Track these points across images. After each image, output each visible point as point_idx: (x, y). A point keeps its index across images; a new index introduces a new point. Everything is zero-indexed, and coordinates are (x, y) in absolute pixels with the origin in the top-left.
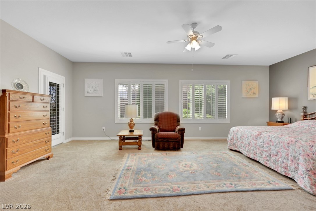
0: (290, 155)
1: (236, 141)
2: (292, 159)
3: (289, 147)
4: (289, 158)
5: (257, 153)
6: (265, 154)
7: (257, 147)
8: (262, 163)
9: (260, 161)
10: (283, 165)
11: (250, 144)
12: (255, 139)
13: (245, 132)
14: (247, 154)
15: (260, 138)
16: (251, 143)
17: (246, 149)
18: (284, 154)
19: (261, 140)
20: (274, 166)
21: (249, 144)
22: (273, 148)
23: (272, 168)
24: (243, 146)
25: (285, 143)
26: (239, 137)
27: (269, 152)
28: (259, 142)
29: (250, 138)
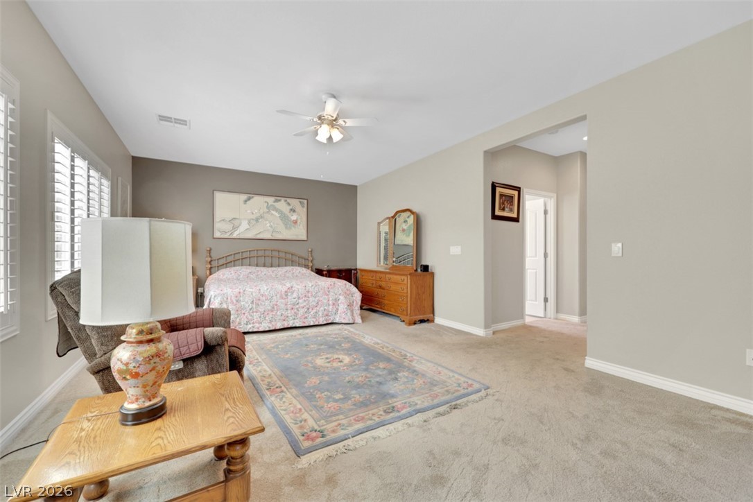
0: (331, 299)
1: (236, 316)
2: (334, 302)
3: (329, 292)
4: (331, 302)
5: (289, 315)
6: (301, 312)
7: (289, 307)
8: (298, 325)
9: (294, 326)
10: (325, 313)
11: (275, 307)
12: (284, 297)
13: (262, 291)
14: (271, 326)
15: (292, 293)
16: (276, 305)
17: (267, 318)
18: (325, 301)
19: (295, 295)
20: (314, 320)
21: (273, 308)
22: (311, 299)
23: (312, 324)
24: (260, 317)
26: (248, 305)
27: (308, 306)
28: (291, 299)
29: (275, 298)
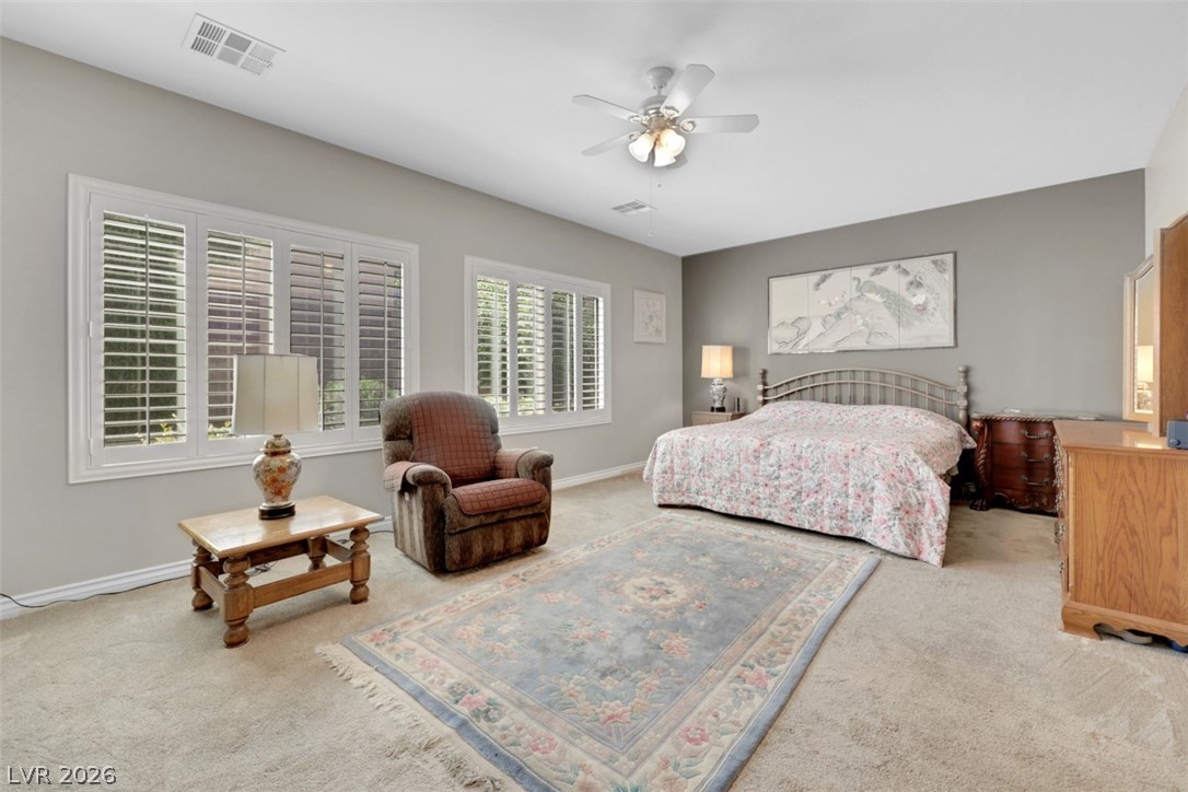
0: (851, 483)
1: (682, 476)
2: (858, 491)
3: (847, 465)
4: (851, 490)
5: (761, 496)
6: (784, 495)
7: (761, 480)
8: (777, 521)
9: (769, 519)
10: (837, 511)
11: (737, 475)
12: (752, 459)
13: (717, 443)
14: (729, 507)
15: (768, 455)
16: (739, 472)
17: (724, 492)
18: (837, 485)
19: (772, 460)
20: (812, 519)
21: (734, 476)
22: (806, 474)
23: (807, 527)
24: (714, 487)
25: (838, 458)
26: (697, 463)
27: (798, 487)
28: (766, 465)
29: (735, 458)
